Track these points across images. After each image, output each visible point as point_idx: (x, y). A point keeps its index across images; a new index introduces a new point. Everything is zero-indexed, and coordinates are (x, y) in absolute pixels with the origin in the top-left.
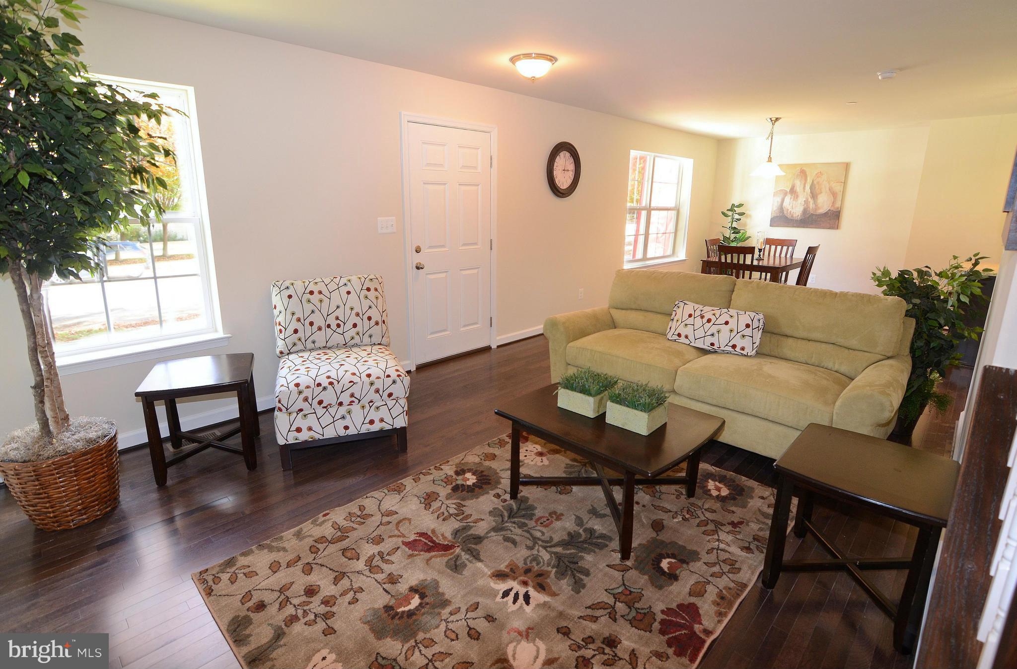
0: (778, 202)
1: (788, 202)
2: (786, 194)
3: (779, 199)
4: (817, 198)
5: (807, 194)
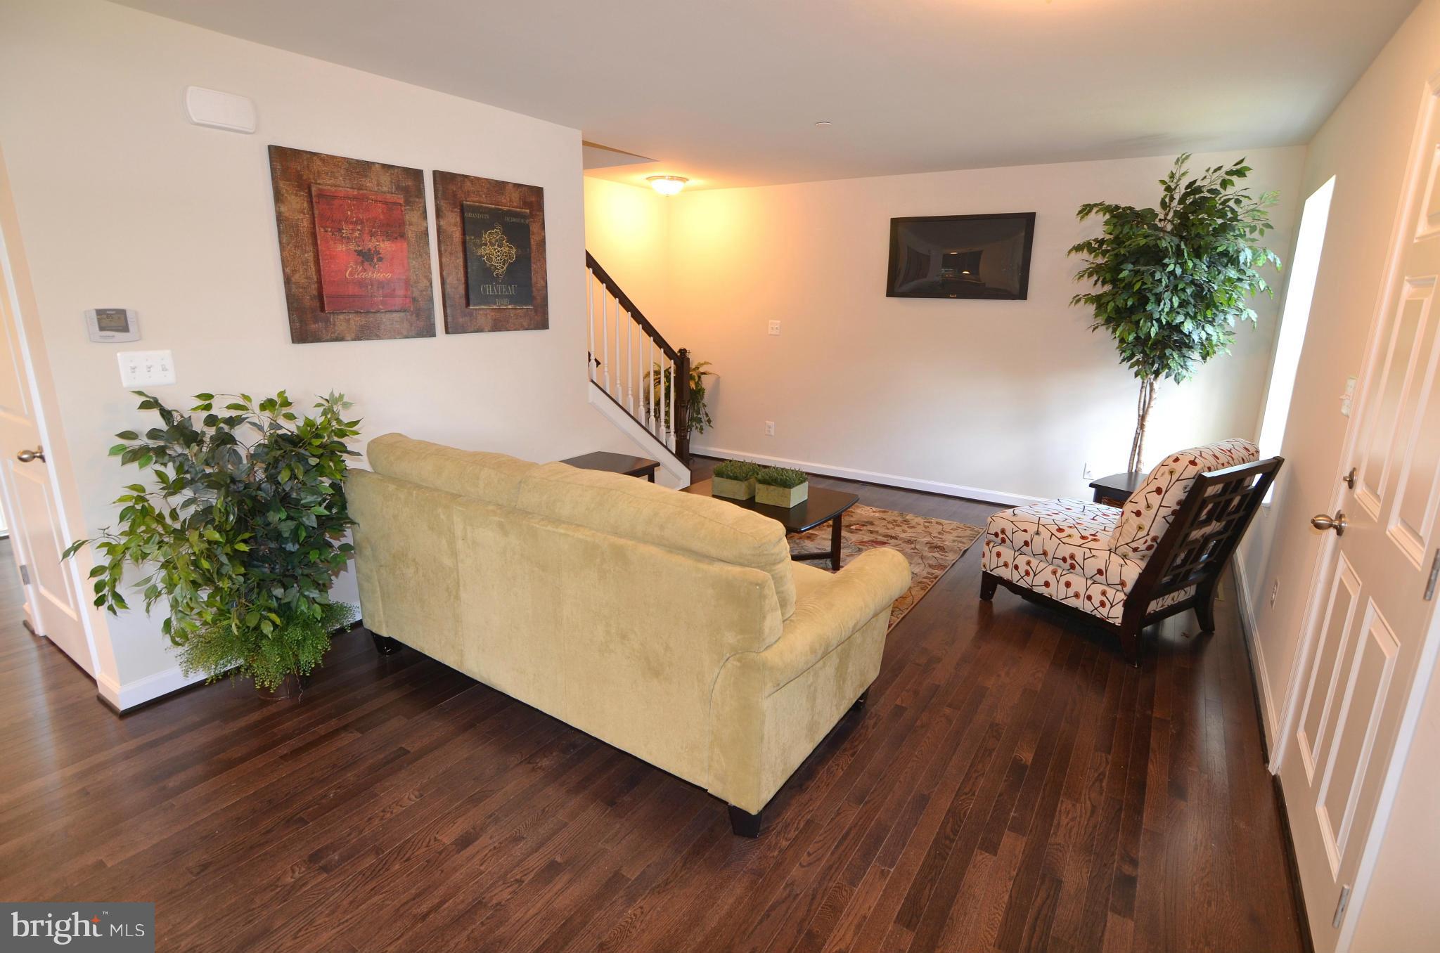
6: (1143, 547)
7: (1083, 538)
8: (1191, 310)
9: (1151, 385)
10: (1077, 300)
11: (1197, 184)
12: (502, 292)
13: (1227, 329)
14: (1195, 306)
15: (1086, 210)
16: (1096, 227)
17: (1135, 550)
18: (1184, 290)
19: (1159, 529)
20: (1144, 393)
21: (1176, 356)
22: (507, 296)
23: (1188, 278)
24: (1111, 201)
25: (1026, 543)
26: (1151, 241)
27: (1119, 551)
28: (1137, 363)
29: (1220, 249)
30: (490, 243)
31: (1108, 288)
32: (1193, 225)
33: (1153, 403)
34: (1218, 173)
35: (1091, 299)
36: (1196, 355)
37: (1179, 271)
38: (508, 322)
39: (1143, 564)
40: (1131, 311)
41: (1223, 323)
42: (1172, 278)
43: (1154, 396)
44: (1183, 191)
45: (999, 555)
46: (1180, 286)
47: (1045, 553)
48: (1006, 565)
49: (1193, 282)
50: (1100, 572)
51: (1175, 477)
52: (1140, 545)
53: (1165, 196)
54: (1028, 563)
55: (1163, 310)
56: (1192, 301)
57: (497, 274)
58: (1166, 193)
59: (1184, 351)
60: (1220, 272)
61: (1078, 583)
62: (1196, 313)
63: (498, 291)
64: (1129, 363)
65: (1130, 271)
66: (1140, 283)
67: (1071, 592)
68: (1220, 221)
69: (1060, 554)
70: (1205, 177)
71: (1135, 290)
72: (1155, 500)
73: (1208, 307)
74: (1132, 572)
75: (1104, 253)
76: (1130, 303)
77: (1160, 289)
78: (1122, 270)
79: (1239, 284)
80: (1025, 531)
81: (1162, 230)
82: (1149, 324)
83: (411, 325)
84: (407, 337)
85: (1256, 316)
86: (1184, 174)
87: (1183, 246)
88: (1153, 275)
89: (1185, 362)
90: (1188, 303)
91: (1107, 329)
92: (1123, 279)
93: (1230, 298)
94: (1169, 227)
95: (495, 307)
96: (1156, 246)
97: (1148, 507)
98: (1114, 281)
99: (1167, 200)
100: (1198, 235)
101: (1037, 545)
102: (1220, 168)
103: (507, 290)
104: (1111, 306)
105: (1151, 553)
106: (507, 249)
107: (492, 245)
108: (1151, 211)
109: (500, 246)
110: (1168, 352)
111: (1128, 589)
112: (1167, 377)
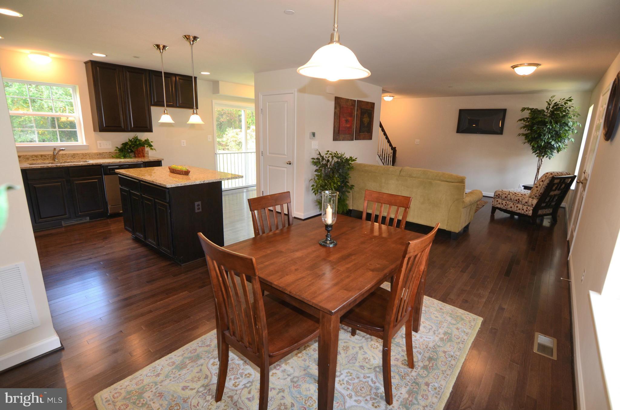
6: (538, 195)
7: (522, 195)
8: (554, 138)
9: (542, 160)
10: (519, 135)
11: (557, 103)
12: (366, 130)
13: (565, 144)
14: (555, 137)
15: (523, 109)
16: (527, 114)
17: (536, 196)
18: (552, 133)
19: (542, 191)
20: (539, 162)
21: (549, 151)
23: (553, 129)
24: (531, 107)
25: (506, 197)
26: (543, 119)
27: (531, 197)
28: (537, 153)
29: (563, 122)
30: (365, 118)
31: (529, 132)
32: (556, 114)
33: (542, 165)
34: (564, 100)
35: (523, 135)
36: (555, 151)
37: (551, 127)
39: (538, 200)
40: (536, 138)
41: (564, 142)
42: (549, 129)
43: (542, 163)
44: (553, 105)
45: (497, 201)
46: (551, 132)
47: (511, 199)
48: (499, 204)
49: (555, 131)
50: (526, 202)
51: (547, 177)
52: (537, 195)
53: (548, 106)
54: (506, 202)
55: (546, 138)
56: (555, 136)
57: (365, 125)
58: (548, 105)
59: (552, 150)
60: (563, 128)
61: (520, 206)
62: (555, 139)
64: (535, 153)
65: (536, 127)
66: (539, 131)
67: (518, 209)
68: (564, 113)
69: (515, 199)
70: (560, 101)
71: (538, 132)
72: (541, 183)
73: (559, 137)
74: (535, 202)
75: (528, 122)
76: (536, 136)
77: (545, 132)
78: (534, 127)
79: (568, 131)
80: (506, 194)
81: (546, 115)
82: (542, 142)
85: (574, 140)
86: (553, 100)
87: (552, 121)
88: (543, 128)
89: (552, 153)
90: (553, 136)
91: (528, 143)
92: (534, 130)
93: (565, 135)
94: (549, 115)
95: (364, 134)
96: (544, 120)
97: (540, 185)
98: (531, 130)
99: (548, 107)
100: (557, 118)
101: (509, 198)
102: (564, 99)
104: (530, 137)
105: (539, 197)
106: (368, 119)
108: (543, 110)
110: (547, 150)
111: (534, 206)
112: (546, 157)
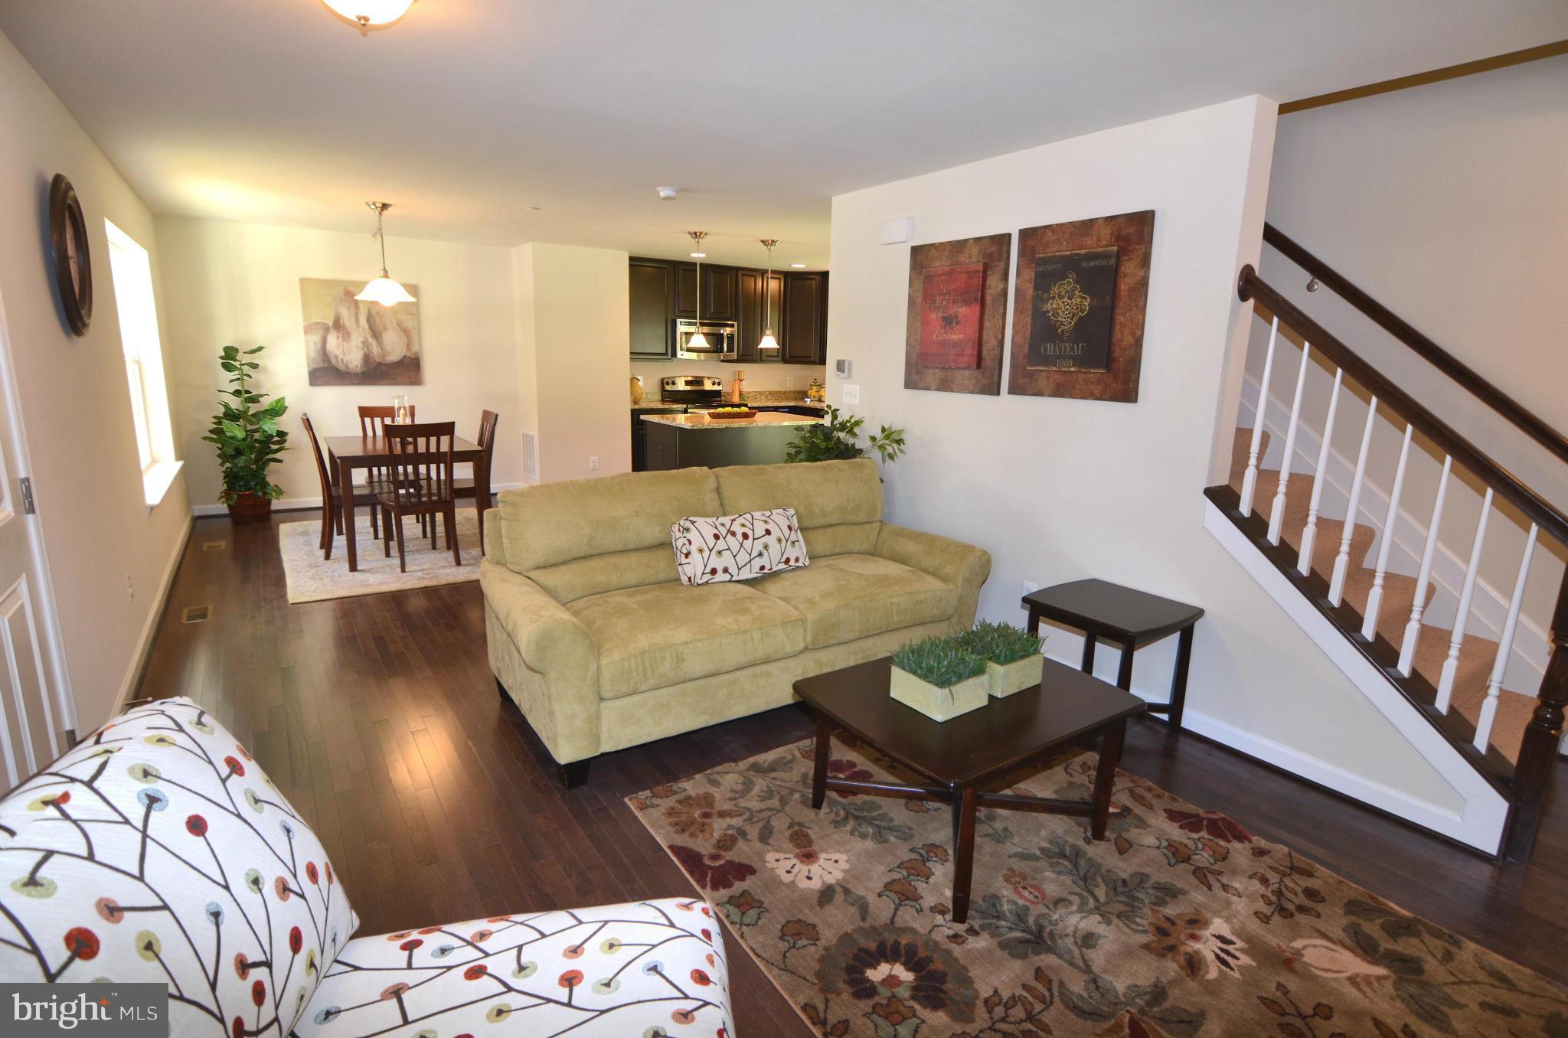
0: (315, 343)
1: (333, 343)
2: (327, 330)
3: (316, 338)
4: (381, 337)
5: (364, 331)
12: (1065, 351)
22: (1071, 357)
30: (1059, 295)
38: (1073, 388)
57: (1062, 332)
63: (1060, 350)
83: (977, 382)
84: (972, 393)
95: (1054, 369)
103: (1072, 349)
106: (1079, 300)
107: (1061, 297)
109: (1070, 298)
